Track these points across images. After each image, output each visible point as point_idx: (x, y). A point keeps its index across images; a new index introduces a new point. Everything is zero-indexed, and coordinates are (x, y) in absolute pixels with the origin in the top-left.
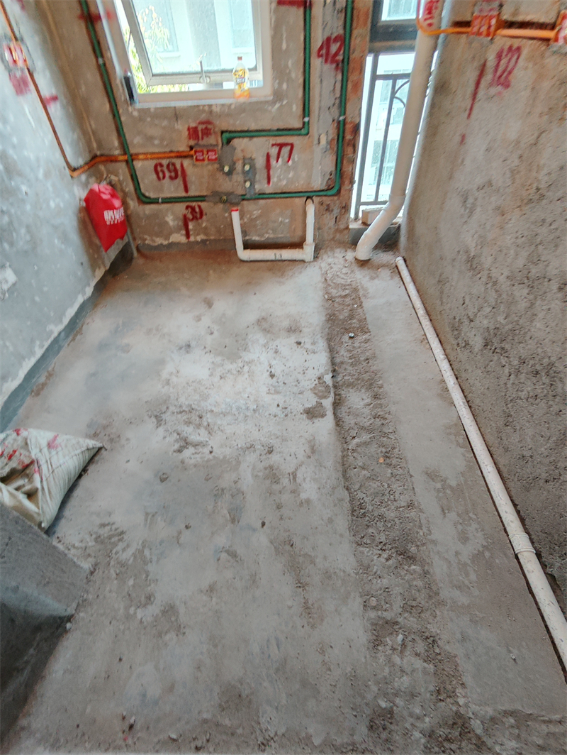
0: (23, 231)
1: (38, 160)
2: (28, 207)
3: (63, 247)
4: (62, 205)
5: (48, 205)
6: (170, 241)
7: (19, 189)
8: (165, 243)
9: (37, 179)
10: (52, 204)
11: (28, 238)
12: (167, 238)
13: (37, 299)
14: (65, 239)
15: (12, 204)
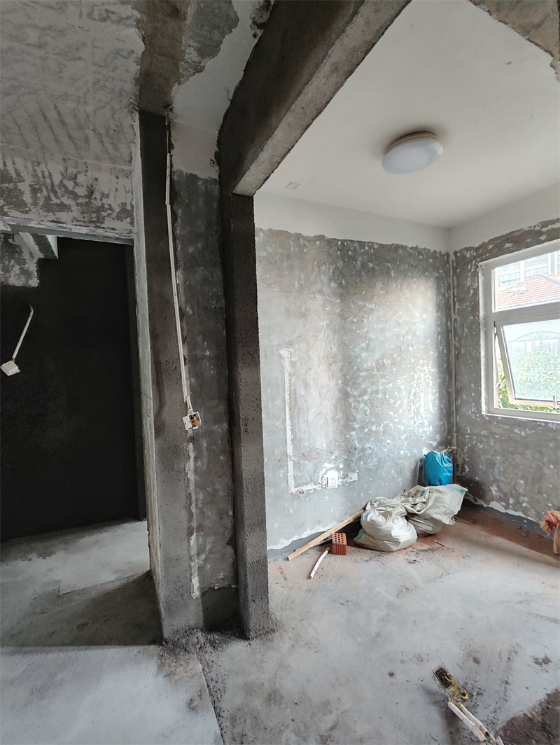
0: (376, 459)
1: (405, 431)
2: (386, 450)
3: (396, 476)
4: (409, 454)
5: (399, 453)
6: (490, 506)
7: (385, 441)
8: (485, 506)
9: (400, 439)
10: (402, 452)
11: (376, 463)
12: (488, 502)
13: (362, 494)
14: (400, 472)
15: (377, 446)
